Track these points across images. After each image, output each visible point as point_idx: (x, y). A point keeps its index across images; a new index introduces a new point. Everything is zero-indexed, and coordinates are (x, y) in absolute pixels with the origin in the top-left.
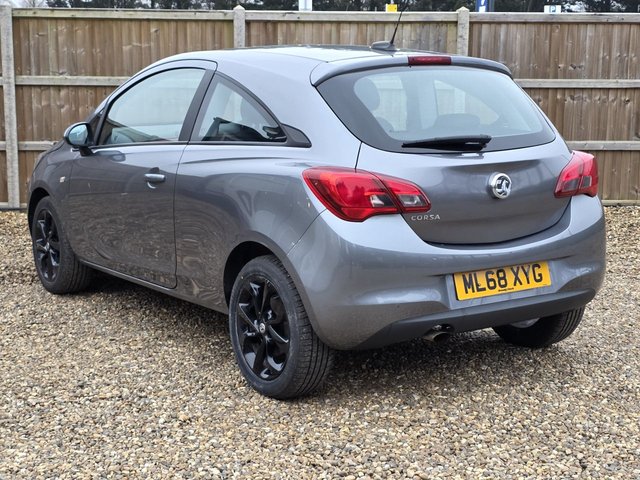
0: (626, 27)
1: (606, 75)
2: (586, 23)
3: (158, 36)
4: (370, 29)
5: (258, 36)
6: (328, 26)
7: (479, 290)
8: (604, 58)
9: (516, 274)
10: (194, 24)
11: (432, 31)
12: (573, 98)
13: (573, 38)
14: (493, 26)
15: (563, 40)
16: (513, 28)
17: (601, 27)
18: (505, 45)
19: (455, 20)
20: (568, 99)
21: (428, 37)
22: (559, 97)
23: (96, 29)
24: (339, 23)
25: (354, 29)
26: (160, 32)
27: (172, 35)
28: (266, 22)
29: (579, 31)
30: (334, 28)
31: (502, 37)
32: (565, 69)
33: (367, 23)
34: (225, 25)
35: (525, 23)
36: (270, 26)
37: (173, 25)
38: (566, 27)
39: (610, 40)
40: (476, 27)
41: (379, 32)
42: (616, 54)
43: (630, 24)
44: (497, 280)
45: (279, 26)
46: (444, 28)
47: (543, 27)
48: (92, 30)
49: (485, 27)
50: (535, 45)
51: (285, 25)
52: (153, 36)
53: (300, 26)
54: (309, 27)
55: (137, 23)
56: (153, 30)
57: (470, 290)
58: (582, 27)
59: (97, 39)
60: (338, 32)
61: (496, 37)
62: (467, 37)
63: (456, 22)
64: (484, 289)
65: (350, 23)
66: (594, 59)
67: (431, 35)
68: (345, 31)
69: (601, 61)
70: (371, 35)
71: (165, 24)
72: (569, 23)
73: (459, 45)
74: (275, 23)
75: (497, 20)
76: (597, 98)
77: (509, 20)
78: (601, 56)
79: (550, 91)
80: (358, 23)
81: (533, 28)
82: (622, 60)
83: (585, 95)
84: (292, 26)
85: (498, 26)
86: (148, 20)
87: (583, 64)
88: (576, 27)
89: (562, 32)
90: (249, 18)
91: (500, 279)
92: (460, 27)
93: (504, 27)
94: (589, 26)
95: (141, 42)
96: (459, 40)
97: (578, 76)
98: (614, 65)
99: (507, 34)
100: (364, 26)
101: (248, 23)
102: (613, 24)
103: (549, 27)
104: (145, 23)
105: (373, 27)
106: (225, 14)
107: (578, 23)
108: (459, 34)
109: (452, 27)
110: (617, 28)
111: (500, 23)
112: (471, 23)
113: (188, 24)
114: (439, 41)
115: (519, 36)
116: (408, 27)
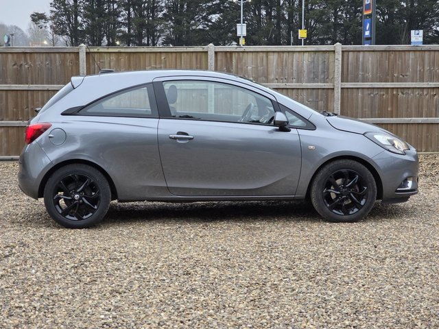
0: (432, 53)
1: (422, 80)
2: (409, 51)
3: (165, 61)
4: (285, 55)
5: (222, 60)
6: (261, 54)
8: (420, 70)
10: (185, 54)
11: (320, 56)
12: (403, 93)
13: (402, 59)
14: (356, 53)
15: (396, 60)
16: (367, 54)
17: (418, 53)
18: (363, 63)
20: (400, 94)
21: (318, 59)
22: (395, 93)
23: (132, 59)
24: (267, 52)
25: (276, 55)
26: (167, 59)
27: (174, 60)
28: (226, 52)
29: (405, 55)
30: (264, 55)
31: (361, 59)
32: (398, 77)
33: (283, 52)
34: (203, 55)
35: (374, 51)
36: (228, 55)
37: (174, 55)
38: (398, 53)
39: (423, 60)
40: (346, 54)
41: (290, 57)
42: (427, 68)
43: (435, 51)
45: (233, 54)
46: (327, 54)
47: (384, 54)
48: (129, 59)
49: (350, 54)
50: (380, 64)
51: (237, 54)
52: (163, 61)
53: (246, 54)
54: (250, 55)
55: (154, 54)
56: (163, 58)
58: (407, 53)
59: (132, 65)
60: (267, 57)
61: (357, 59)
62: (340, 59)
63: (334, 51)
65: (274, 52)
66: (415, 71)
67: (320, 59)
68: (271, 57)
69: (418, 73)
70: (286, 59)
71: (170, 54)
72: (399, 51)
73: (336, 64)
74: (231, 53)
75: (357, 50)
76: (417, 93)
77: (365, 49)
78: (418, 69)
79: (390, 90)
80: (278, 52)
81: (379, 54)
82: (430, 71)
83: (410, 92)
84: (241, 54)
85: (358, 53)
86: (160, 52)
87: (408, 74)
88: (403, 53)
89: (395, 56)
90: (217, 50)
92: (336, 54)
93: (361, 53)
94: (411, 53)
95: (156, 65)
96: (336, 61)
97: (405, 81)
98: (426, 75)
99: (364, 57)
100: (282, 54)
101: (216, 53)
102: (424, 51)
103: (388, 53)
104: (159, 54)
105: (287, 54)
106: (203, 48)
107: (405, 51)
108: (336, 57)
109: (332, 54)
110: (427, 53)
111: (359, 51)
112: (343, 52)
113: (183, 54)
114: (325, 62)
115: (370, 59)
116: (306, 54)
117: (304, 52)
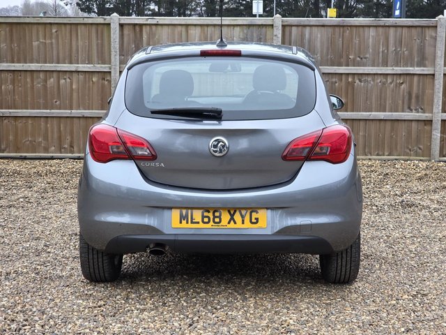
0: (399, 29)
1: (385, 64)
2: (369, 26)
3: (57, 36)
4: (210, 29)
5: (129, 35)
6: (179, 28)
7: (192, 222)
8: (383, 52)
9: (232, 216)
10: (83, 27)
11: (255, 30)
12: (360, 81)
13: (359, 36)
14: (300, 28)
15: (352, 38)
16: (315, 29)
17: (380, 30)
18: (309, 42)
19: (271, 23)
20: (357, 81)
21: (252, 36)
22: (350, 80)
23: (14, 31)
24: (187, 25)
25: (198, 30)
26: (59, 32)
27: (68, 34)
28: (135, 25)
29: (364, 32)
30: (184, 29)
31: (307, 36)
32: (354, 59)
33: (208, 25)
34: (105, 27)
35: (323, 26)
36: (138, 28)
37: (68, 27)
38: (354, 29)
39: (387, 39)
40: (287, 29)
41: (217, 32)
42: (392, 48)
43: (402, 27)
44: (212, 217)
45: (144, 27)
46: (264, 29)
47: (337, 29)
48: (11, 31)
49: (294, 28)
50: (332, 42)
51: (148, 27)
52: (54, 35)
53: (159, 28)
54: (166, 28)
55: (43, 26)
56: (54, 31)
57: (184, 222)
58: (366, 29)
59: (15, 38)
60: (187, 32)
61: (302, 36)
62: (280, 36)
63: (272, 25)
64: (198, 223)
65: (195, 25)
66: (376, 53)
67: (255, 35)
68: (192, 32)
69: (381, 55)
70: (211, 34)
71: (63, 26)
72: (356, 26)
74: (141, 25)
75: (302, 24)
76: (379, 81)
77: (312, 24)
78: (381, 50)
79: (343, 76)
80: (201, 25)
81: (330, 30)
82: (397, 53)
83: (370, 79)
84: (154, 28)
85: (304, 28)
86: (51, 24)
87: (368, 56)
88: (361, 29)
89: (351, 33)
90: (122, 22)
91: (215, 217)
92: (275, 28)
93: (308, 29)
94: (371, 29)
95: (45, 39)
96: (274, 38)
97: (364, 65)
98: (391, 57)
99: (311, 34)
100: (206, 28)
101: (121, 26)
102: (389, 26)
103: (342, 29)
104: (49, 26)
105: (213, 28)
106: (105, 19)
107: (363, 26)
108: (275, 33)
109: (270, 28)
110: (392, 30)
111: (305, 26)
112: (284, 26)
113: (79, 27)
114: (260, 38)
115: (319, 36)
116: (237, 29)
117: (234, 25)
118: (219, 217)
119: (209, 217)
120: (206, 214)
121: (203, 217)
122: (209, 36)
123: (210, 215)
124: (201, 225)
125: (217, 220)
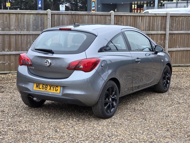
0: (97, 16)
2: (85, 15)
4: (20, 15)
6: (6, 15)
7: (39, 88)
9: (50, 87)
11: (39, 16)
13: (82, 19)
14: (58, 15)
15: (79, 20)
16: (64, 16)
17: (90, 16)
18: (62, 21)
19: (47, 13)
21: (38, 18)
24: (9, 14)
25: (14, 15)
30: (8, 15)
31: (61, 19)
35: (68, 14)
39: (92, 20)
40: (53, 15)
41: (23, 17)
43: (98, 15)
46: (43, 16)
47: (73, 16)
49: (56, 15)
50: (71, 21)
57: (37, 88)
58: (84, 16)
60: (9, 16)
61: (59, 18)
62: (50, 18)
63: (47, 14)
64: (41, 89)
65: (13, 13)
67: (39, 18)
68: (11, 16)
70: (20, 18)
72: (80, 15)
73: (48, 21)
75: (59, 13)
77: (63, 13)
80: (16, 14)
81: (70, 16)
85: (60, 15)
88: (82, 16)
89: (78, 17)
92: (48, 15)
93: (61, 16)
96: (48, 19)
99: (62, 17)
100: (18, 15)
102: (93, 15)
103: (75, 16)
105: (21, 15)
107: (83, 15)
108: (48, 17)
109: (46, 16)
110: (94, 16)
111: (60, 14)
112: (51, 14)
114: (42, 20)
115: (66, 19)
116: (32, 15)
117: (30, 14)
118: (47, 87)
119: (44, 87)
120: (43, 86)
121: (43, 87)
122: (19, 18)
123: (44, 86)
124: (41, 90)
125: (46, 88)
